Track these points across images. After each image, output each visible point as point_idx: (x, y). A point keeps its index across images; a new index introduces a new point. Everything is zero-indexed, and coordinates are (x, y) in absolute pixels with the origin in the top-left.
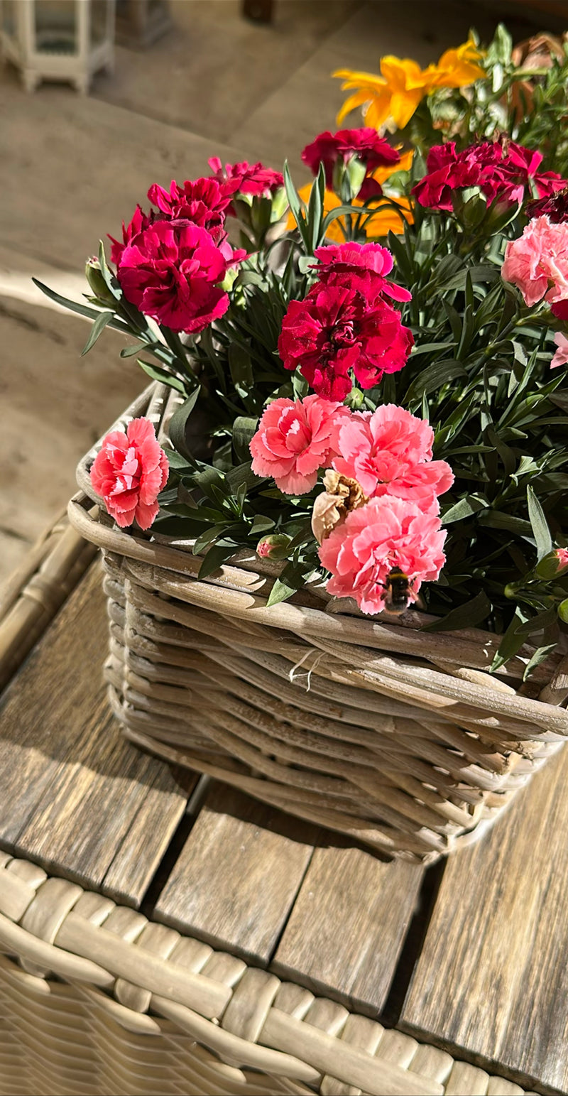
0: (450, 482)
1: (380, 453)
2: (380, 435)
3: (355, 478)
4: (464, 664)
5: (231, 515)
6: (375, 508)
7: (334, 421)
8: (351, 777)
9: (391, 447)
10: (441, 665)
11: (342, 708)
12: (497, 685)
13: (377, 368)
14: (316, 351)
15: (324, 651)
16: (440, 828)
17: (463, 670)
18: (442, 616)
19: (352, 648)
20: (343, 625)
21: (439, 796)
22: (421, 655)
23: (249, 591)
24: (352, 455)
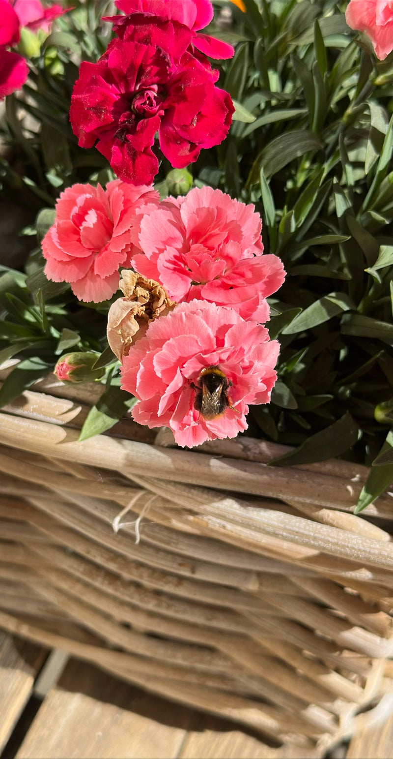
0: (280, 280)
1: (194, 247)
2: (192, 226)
3: (158, 281)
4: (324, 504)
5: (35, 330)
6: (181, 317)
7: (137, 210)
8: (222, 646)
9: (207, 240)
10: (300, 508)
11: (194, 563)
12: (366, 528)
13: (190, 142)
14: (112, 123)
15: (154, 494)
16: (328, 705)
17: (325, 513)
18: (296, 445)
19: (187, 489)
20: (174, 461)
21: (322, 665)
22: (270, 494)
23: (60, 422)
24: (157, 252)
